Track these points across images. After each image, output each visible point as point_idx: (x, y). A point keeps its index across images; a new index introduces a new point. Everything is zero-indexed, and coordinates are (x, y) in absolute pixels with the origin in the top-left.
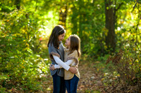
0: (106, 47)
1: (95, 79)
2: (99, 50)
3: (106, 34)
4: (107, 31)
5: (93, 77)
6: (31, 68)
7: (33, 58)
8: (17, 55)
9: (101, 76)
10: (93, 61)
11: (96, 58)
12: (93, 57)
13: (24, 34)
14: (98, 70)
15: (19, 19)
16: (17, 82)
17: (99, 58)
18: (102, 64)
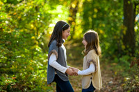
0: (123, 47)
1: (114, 85)
2: (116, 50)
3: (124, 32)
4: (126, 29)
5: (111, 82)
6: (40, 69)
7: (43, 58)
8: (25, 53)
9: (120, 81)
10: (109, 63)
11: (113, 59)
12: (109, 58)
13: (33, 30)
14: (116, 73)
15: (27, 12)
16: (24, 87)
17: (116, 59)
18: (120, 67)
